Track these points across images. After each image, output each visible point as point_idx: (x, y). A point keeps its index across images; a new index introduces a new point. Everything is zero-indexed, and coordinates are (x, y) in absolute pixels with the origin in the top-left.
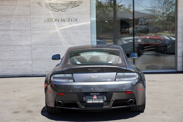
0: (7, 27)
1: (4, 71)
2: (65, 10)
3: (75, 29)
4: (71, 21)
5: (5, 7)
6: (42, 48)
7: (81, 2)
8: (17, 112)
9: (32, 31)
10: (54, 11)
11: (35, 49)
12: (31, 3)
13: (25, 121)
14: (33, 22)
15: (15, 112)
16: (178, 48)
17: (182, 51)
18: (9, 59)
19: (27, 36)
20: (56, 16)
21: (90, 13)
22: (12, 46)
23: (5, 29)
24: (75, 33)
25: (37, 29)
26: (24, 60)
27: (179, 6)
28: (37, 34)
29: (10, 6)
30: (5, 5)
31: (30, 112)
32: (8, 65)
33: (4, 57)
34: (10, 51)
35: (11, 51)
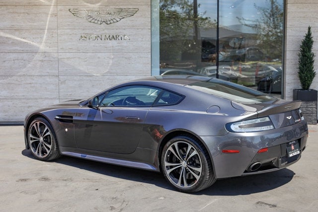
0: (21, 47)
1: (16, 116)
2: (112, 21)
3: (126, 51)
4: (120, 39)
5: (19, 16)
6: (75, 80)
7: (137, 10)
8: (25, 180)
9: (59, 54)
10: (94, 22)
11: (64, 82)
12: (58, 10)
13: (34, 194)
14: (61, 40)
15: (22, 180)
16: (287, 84)
17: (291, 89)
18: (24, 96)
19: (52, 61)
20: (98, 30)
21: (150, 28)
22: (29, 77)
23: (17, 50)
24: (126, 58)
25: (67, 51)
26: (46, 99)
27: (288, 18)
28: (67, 58)
29: (27, 14)
30: (18, 13)
31: (45, 179)
32: (22, 107)
33: (16, 94)
34: (25, 84)
35: (27, 84)
